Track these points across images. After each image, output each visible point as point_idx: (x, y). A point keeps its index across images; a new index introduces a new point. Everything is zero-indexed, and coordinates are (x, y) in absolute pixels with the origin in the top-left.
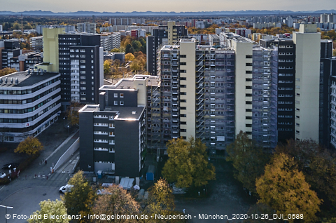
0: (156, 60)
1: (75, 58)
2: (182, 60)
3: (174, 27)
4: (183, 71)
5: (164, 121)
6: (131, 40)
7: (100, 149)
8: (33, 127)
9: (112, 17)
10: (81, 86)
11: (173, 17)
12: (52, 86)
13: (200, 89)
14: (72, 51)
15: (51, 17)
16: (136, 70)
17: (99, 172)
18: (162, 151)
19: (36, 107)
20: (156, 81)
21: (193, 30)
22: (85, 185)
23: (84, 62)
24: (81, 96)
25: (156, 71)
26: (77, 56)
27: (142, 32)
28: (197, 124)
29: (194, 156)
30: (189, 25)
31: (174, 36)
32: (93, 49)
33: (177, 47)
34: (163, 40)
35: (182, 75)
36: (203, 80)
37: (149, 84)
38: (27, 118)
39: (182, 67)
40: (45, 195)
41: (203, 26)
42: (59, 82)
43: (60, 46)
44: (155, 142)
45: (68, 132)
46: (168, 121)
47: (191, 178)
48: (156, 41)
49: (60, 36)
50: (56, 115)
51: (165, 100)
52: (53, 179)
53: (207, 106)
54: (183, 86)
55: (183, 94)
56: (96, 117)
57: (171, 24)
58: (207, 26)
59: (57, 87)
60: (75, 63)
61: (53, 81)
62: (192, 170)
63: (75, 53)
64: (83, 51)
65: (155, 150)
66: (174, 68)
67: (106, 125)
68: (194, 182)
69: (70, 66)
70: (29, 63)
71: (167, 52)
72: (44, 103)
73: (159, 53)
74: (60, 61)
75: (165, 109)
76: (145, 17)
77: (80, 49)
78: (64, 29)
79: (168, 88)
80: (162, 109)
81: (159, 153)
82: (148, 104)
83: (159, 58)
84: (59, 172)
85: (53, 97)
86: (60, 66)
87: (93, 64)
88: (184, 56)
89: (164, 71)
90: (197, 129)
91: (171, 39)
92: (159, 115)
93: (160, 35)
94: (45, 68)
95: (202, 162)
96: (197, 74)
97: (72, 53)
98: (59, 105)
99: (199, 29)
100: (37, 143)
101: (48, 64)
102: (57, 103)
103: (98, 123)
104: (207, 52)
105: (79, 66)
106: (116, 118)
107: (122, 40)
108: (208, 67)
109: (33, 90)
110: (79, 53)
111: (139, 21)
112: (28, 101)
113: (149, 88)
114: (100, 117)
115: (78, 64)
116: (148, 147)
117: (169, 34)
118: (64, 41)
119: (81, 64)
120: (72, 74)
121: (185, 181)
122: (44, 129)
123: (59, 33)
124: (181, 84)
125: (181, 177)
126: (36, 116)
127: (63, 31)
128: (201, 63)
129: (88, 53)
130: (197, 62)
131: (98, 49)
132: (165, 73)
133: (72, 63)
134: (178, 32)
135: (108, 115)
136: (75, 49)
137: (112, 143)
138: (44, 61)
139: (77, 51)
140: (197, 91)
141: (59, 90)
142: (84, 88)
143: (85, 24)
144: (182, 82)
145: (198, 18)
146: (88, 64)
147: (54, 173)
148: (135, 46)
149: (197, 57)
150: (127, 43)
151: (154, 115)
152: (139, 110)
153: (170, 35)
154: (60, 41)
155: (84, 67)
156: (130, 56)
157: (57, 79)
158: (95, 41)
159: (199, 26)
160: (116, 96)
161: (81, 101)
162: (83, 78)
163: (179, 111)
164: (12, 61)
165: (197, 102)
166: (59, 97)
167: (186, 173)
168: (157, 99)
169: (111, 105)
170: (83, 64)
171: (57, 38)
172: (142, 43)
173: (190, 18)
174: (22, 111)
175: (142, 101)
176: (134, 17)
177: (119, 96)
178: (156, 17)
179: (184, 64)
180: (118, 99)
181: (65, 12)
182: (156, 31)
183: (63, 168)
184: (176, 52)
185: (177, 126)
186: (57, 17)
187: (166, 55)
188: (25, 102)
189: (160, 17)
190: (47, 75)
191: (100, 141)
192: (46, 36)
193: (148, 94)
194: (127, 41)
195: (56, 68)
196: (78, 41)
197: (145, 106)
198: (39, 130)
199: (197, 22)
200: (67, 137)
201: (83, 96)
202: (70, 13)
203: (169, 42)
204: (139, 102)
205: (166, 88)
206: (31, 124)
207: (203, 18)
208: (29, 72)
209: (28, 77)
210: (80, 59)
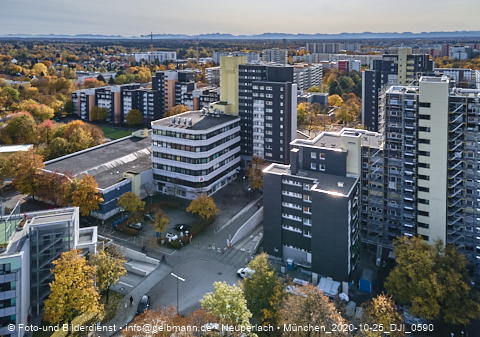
0: (377, 108)
1: (259, 98)
2: (423, 111)
3: (409, 57)
4: (424, 129)
5: (390, 204)
6: (339, 75)
7: (291, 228)
8: (207, 183)
9: (310, 41)
10: (266, 136)
11: (407, 40)
12: (230, 132)
13: (456, 161)
14: (255, 88)
15: (230, 41)
16: (343, 121)
17: (290, 261)
18: (386, 251)
19: (211, 158)
20: (377, 141)
21: (445, 62)
22: (270, 274)
23: (270, 103)
24: (266, 151)
25: (377, 125)
26: (262, 95)
27: (356, 64)
28: (449, 219)
29: (443, 272)
30: (436, 54)
31: (408, 71)
32: (283, 86)
33: (414, 89)
34: (390, 77)
35: (422, 135)
36: (462, 147)
37: (365, 144)
38: (201, 171)
39: (422, 123)
40: (220, 274)
41: (464, 56)
42: (238, 129)
43: (240, 81)
44: (374, 234)
45: (250, 197)
46: (396, 205)
47: (436, 306)
48: (378, 78)
49: (241, 67)
50: (234, 171)
51: (392, 171)
52: (230, 255)
53: (469, 191)
54: (424, 153)
55: (424, 165)
56: (286, 182)
57: (403, 52)
58: (472, 56)
59: (236, 135)
60: (259, 105)
61: (231, 127)
62: (439, 293)
63: (259, 91)
64: (269, 89)
65: (374, 248)
66: (408, 122)
67: (299, 196)
68: (442, 314)
69: (252, 109)
70: (203, 101)
71: (397, 96)
72: (220, 153)
73: (382, 97)
74: (240, 101)
75: (392, 185)
76: (360, 41)
77: (265, 85)
78: (245, 57)
79: (397, 154)
80: (386, 186)
81: (380, 252)
82: (363, 175)
83: (382, 105)
84: (238, 247)
85: (232, 147)
86: (240, 107)
87: (283, 108)
88: (428, 105)
89: (390, 125)
90: (449, 228)
91: (404, 77)
92: (381, 194)
93: (384, 70)
94: (222, 108)
95: (459, 285)
96: (451, 135)
97: (255, 91)
98: (238, 159)
99: (456, 60)
100: (212, 204)
101: (225, 103)
102: (236, 155)
103: (288, 191)
104: (471, 100)
105: (265, 109)
106: (314, 188)
107: (324, 75)
108: (473, 126)
109: (209, 136)
110: (265, 92)
111: (350, 47)
112: (203, 149)
113: (364, 149)
114: (291, 183)
115: (263, 106)
116: (363, 240)
117: (399, 68)
118: (245, 74)
119: (266, 107)
120: (255, 119)
121: (425, 308)
122: (220, 187)
123: (240, 63)
124: (420, 149)
125: (419, 300)
126: (211, 170)
127: (244, 60)
128: (459, 118)
129: (276, 92)
130: (451, 117)
131: (290, 86)
132: (392, 130)
133: (255, 105)
134: (415, 65)
135: (303, 181)
136: (259, 85)
137: (308, 223)
138: (221, 99)
139: (262, 88)
140: (450, 164)
141: (238, 139)
142: (270, 140)
143: (272, 51)
144: (422, 147)
145: (454, 43)
146: (276, 108)
147: (231, 248)
148: (344, 85)
149: (451, 107)
150: (332, 80)
151: (372, 192)
152: (349, 181)
153: (402, 70)
154: (240, 74)
155: (271, 111)
156: (335, 100)
157: (236, 125)
158: (286, 75)
159: (456, 55)
160: (313, 156)
161: (266, 157)
162: (269, 125)
163: (416, 193)
164: (186, 97)
165: (450, 182)
166: (238, 149)
167: (427, 295)
168: (377, 169)
169: (306, 168)
170: (269, 107)
171: (237, 70)
172: (355, 81)
173: (439, 43)
174: (195, 161)
175: (354, 168)
176: (343, 41)
177: (318, 156)
178: (379, 41)
179: (427, 117)
180: (317, 161)
181: (247, 35)
182: (378, 63)
183: (242, 244)
184: (412, 97)
185: (412, 217)
186: (238, 41)
187: (394, 102)
188: (198, 149)
189: (385, 41)
190: (224, 117)
191: (291, 217)
192: (224, 66)
193: (364, 160)
194: (332, 76)
195: (235, 111)
196: (263, 75)
197: (358, 177)
198: (214, 188)
199: (452, 49)
200: (248, 203)
201: (269, 151)
202: (254, 36)
203: (400, 80)
204: (349, 169)
205: (394, 154)
206: (206, 178)
207: (464, 42)
208: (204, 112)
209: (202, 118)
210: (265, 99)
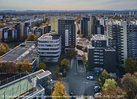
7: (96, 63)
17: (98, 71)
26: (68, 28)
32: (74, 25)
34: (88, 21)
42: (61, 38)
43: (59, 24)
49: (59, 20)
53: (131, 46)
63: (67, 27)
70: (36, 31)
84: (80, 72)
87: (74, 31)
97: (66, 27)
98: (61, 47)
104: (131, 25)
112: (58, 45)
114: (96, 50)
115: (68, 31)
119: (69, 31)
129: (72, 27)
136: (67, 25)
141: (61, 41)
146: (72, 31)
154: (59, 22)
155: (71, 32)
160: (98, 42)
162: (70, 36)
166: (61, 44)
170: (70, 31)
174: (56, 49)
185: (120, 54)
187: (114, 27)
191: (96, 60)
192: (54, 20)
195: (57, 33)
196: (66, 22)
210: (69, 29)
